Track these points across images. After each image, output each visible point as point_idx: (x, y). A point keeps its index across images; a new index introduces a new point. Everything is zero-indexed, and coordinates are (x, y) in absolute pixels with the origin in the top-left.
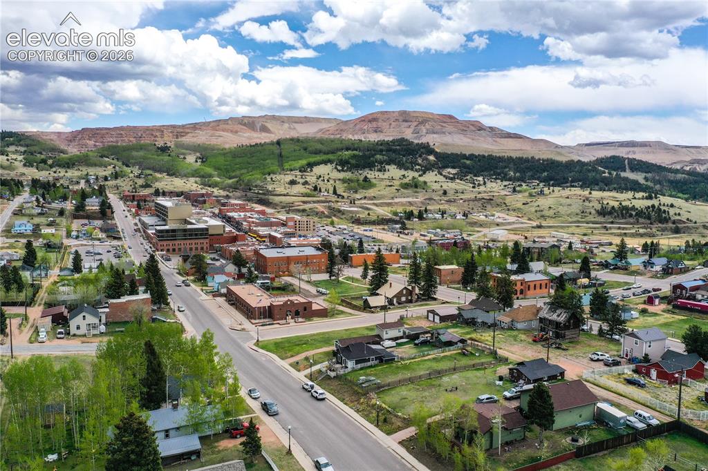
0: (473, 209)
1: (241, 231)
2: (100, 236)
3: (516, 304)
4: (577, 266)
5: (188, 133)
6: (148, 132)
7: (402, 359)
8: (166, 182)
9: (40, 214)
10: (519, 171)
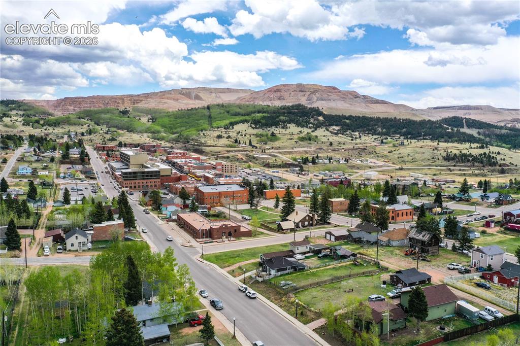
0: (352, 156)
1: (183, 173)
3: (391, 227)
4: (432, 199)
6: (112, 100)
7: (310, 268)
8: (126, 137)
9: (37, 161)
10: (385, 128)
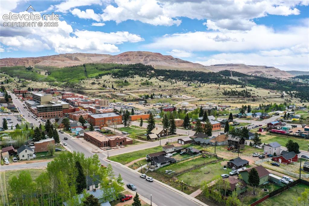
0: (172, 93)
1: (75, 107)
2: (8, 111)
5: (40, 61)
6: (20, 61)
7: (178, 161)
10: (189, 77)
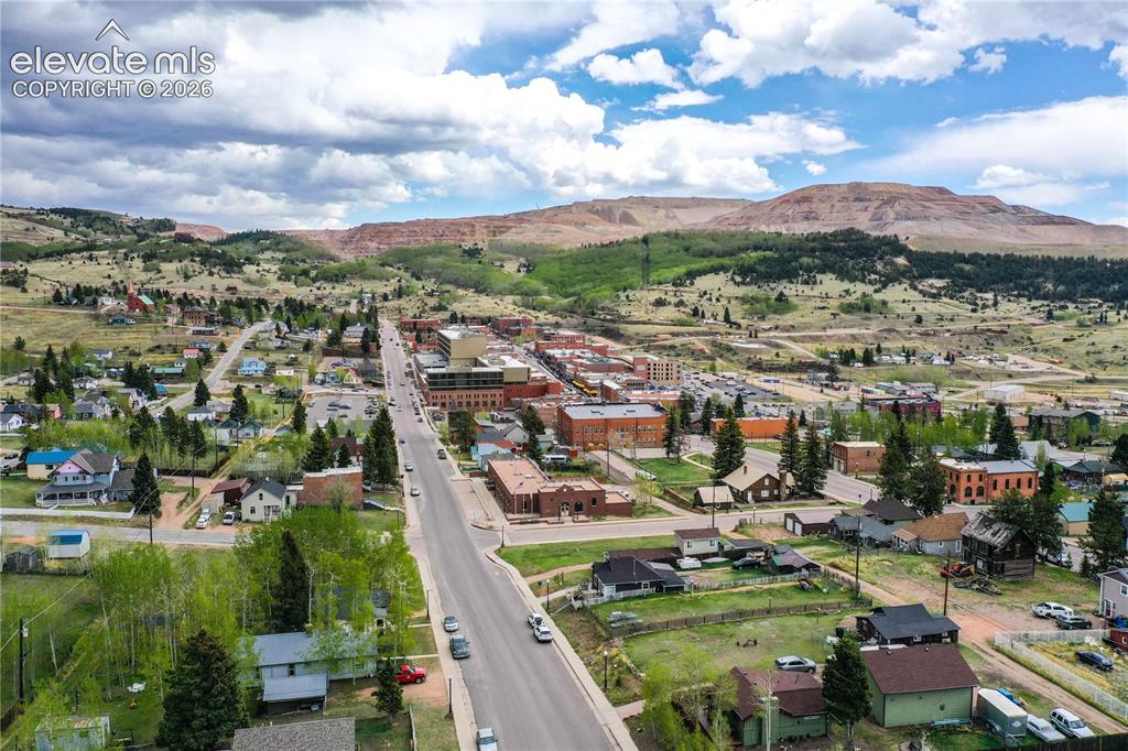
1: (564, 379)
2: (354, 382)
5: (511, 227)
8: (469, 303)
9: (279, 348)
10: (1063, 283)
